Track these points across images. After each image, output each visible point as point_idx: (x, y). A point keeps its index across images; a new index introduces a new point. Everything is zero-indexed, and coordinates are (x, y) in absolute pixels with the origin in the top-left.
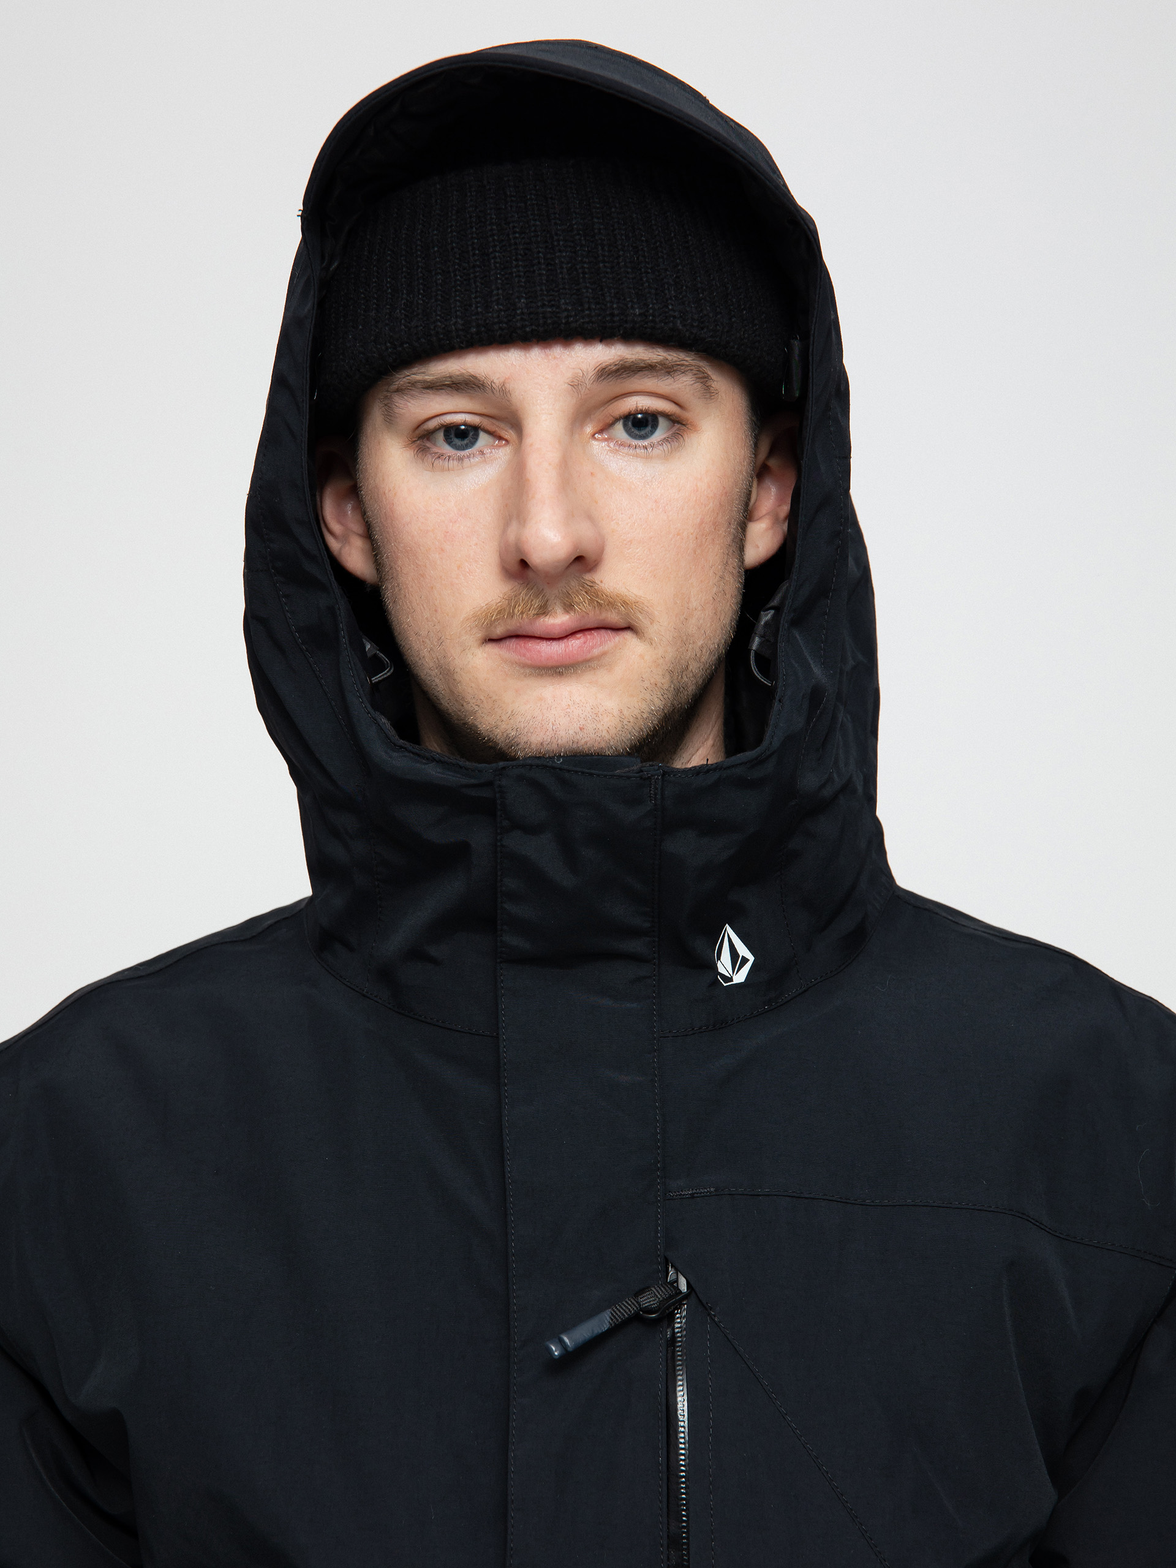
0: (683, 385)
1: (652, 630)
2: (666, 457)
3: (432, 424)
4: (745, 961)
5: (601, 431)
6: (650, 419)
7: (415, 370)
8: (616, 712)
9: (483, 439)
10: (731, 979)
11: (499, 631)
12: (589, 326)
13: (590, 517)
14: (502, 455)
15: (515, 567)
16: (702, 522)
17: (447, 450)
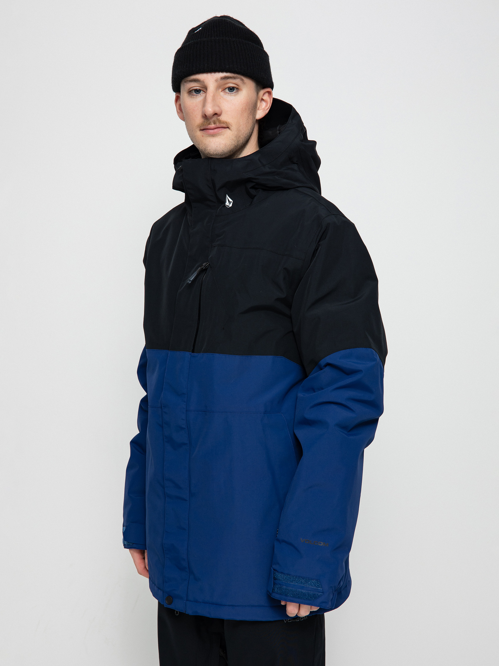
0: (238, 81)
1: (232, 128)
2: (235, 96)
3: (191, 89)
4: (231, 202)
5: (223, 90)
6: (233, 88)
7: (188, 78)
8: (224, 144)
9: (202, 92)
10: (229, 206)
11: (202, 128)
12: (218, 69)
13: (219, 107)
14: (204, 95)
15: (204, 116)
16: (242, 108)
17: (195, 94)
